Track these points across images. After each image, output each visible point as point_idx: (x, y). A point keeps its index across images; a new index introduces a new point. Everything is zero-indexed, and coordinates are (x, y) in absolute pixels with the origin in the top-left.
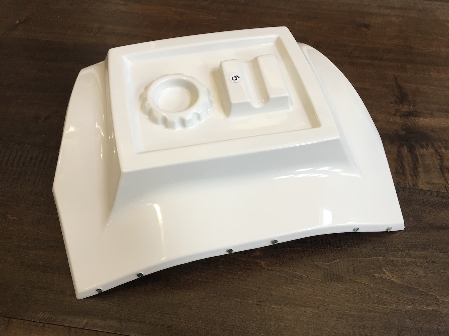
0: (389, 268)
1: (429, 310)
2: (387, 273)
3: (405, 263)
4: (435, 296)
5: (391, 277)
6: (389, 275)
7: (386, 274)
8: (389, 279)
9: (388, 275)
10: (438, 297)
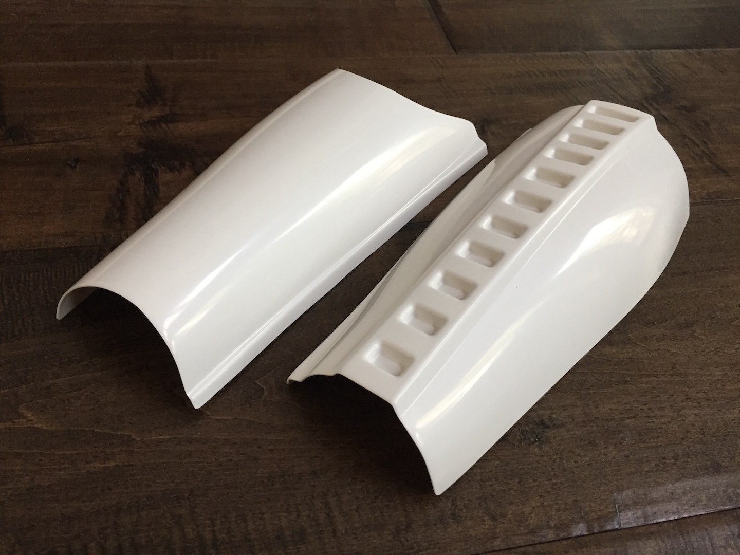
0: (37, 403)
1: (109, 467)
2: (29, 415)
3: (77, 385)
4: (128, 435)
5: (36, 420)
6: (32, 418)
7: (24, 417)
8: (29, 427)
9: (30, 418)
10: (133, 437)
